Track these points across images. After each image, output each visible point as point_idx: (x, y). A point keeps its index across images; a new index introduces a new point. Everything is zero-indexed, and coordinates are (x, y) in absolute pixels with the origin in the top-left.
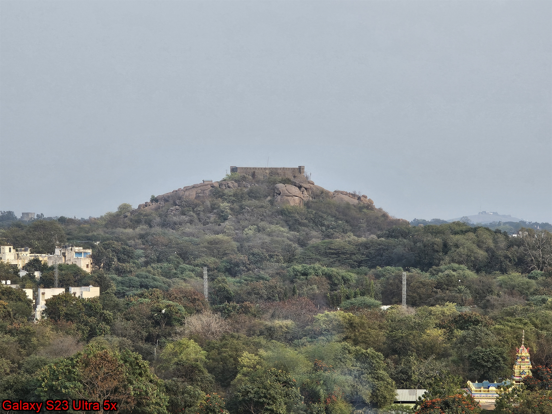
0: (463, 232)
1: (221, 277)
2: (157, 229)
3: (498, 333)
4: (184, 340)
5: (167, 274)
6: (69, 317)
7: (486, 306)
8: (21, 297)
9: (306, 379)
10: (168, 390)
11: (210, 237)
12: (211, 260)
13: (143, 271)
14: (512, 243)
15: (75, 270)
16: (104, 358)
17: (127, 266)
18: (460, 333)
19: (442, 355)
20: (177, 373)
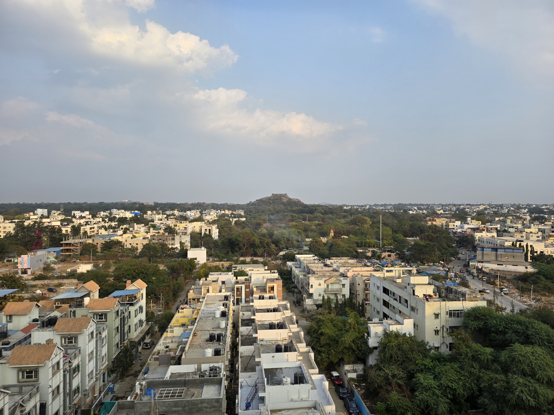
0: (319, 207)
1: (270, 216)
2: (258, 206)
3: (327, 227)
4: (263, 229)
5: (259, 215)
6: (239, 224)
7: (324, 222)
8: (229, 220)
9: (287, 237)
10: (260, 239)
11: (268, 208)
12: (268, 212)
13: (254, 215)
14: (330, 209)
15: (241, 215)
16: (246, 233)
17: (251, 214)
18: (319, 227)
19: (315, 232)
20: (261, 235)
